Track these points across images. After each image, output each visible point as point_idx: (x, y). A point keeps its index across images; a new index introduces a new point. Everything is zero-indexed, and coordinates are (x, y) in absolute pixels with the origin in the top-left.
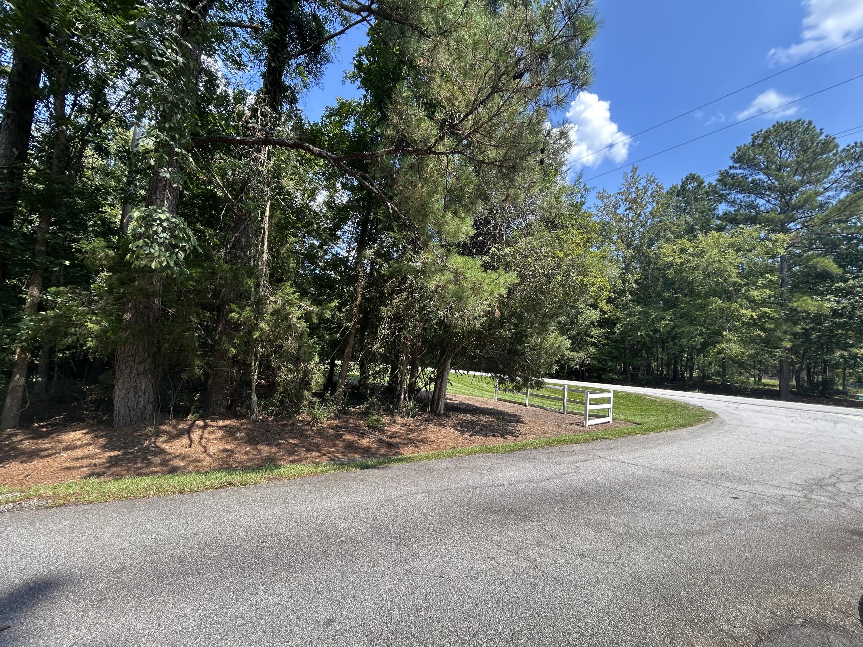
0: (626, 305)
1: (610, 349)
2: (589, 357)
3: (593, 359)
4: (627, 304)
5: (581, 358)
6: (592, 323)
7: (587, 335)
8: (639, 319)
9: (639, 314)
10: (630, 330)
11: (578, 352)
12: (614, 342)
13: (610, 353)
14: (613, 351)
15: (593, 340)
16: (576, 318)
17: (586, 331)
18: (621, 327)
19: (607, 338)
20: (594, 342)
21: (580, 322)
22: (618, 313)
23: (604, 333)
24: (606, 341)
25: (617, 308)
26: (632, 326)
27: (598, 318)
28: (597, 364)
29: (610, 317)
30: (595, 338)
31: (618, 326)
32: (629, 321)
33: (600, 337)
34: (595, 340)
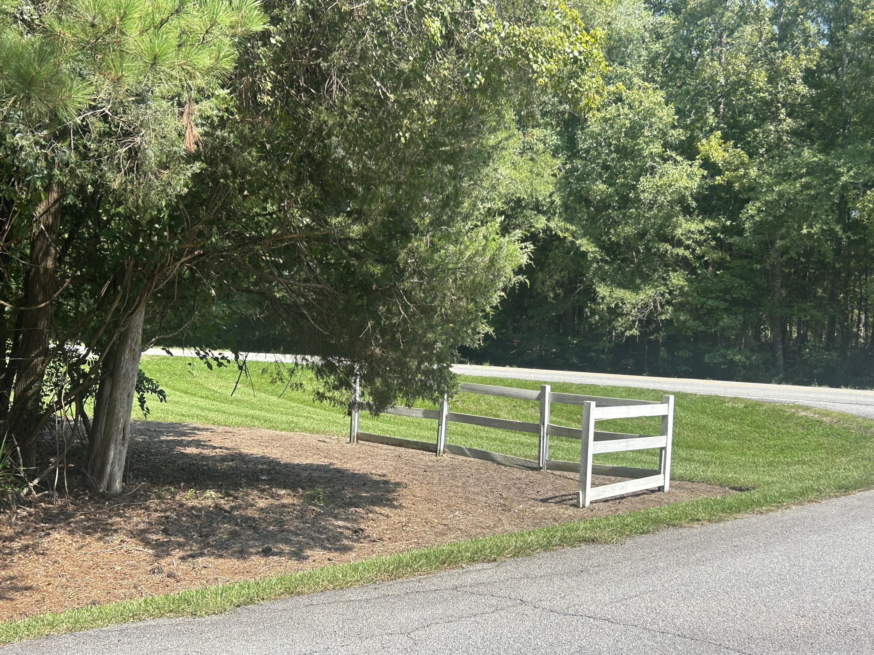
0: (778, 146)
1: (727, 278)
2: (668, 303)
3: (679, 307)
4: (779, 143)
5: (646, 305)
6: (682, 200)
7: (665, 239)
8: (806, 186)
9: (808, 174)
10: (780, 220)
11: (636, 289)
12: (741, 257)
13: (726, 291)
14: (737, 282)
15: (681, 251)
16: (634, 188)
17: (661, 227)
18: (759, 211)
19: (721, 245)
20: (685, 258)
21: (645, 197)
22: (753, 172)
23: (713, 231)
24: (716, 255)
25: (751, 156)
26: (788, 209)
27: (694, 184)
28: (691, 323)
29: (730, 183)
30: (687, 247)
31: (751, 209)
32: (781, 195)
33: (699, 243)
34: (687, 253)
